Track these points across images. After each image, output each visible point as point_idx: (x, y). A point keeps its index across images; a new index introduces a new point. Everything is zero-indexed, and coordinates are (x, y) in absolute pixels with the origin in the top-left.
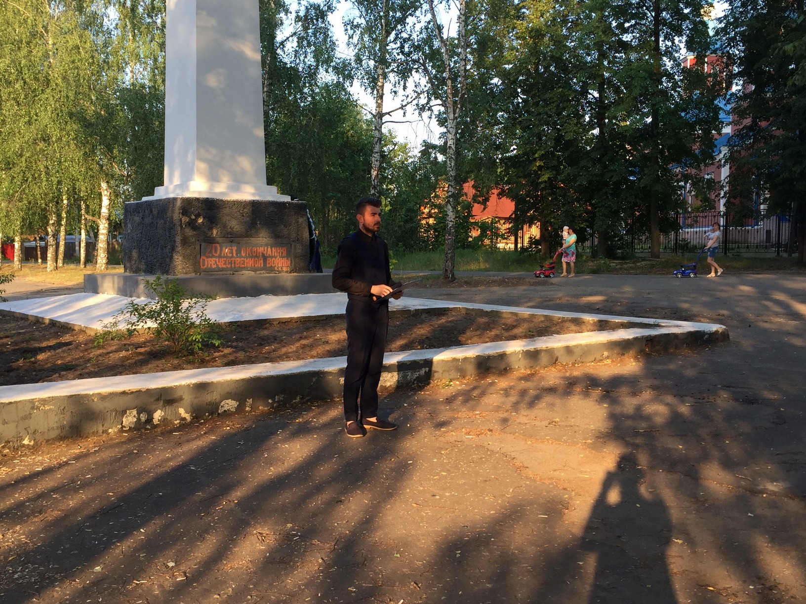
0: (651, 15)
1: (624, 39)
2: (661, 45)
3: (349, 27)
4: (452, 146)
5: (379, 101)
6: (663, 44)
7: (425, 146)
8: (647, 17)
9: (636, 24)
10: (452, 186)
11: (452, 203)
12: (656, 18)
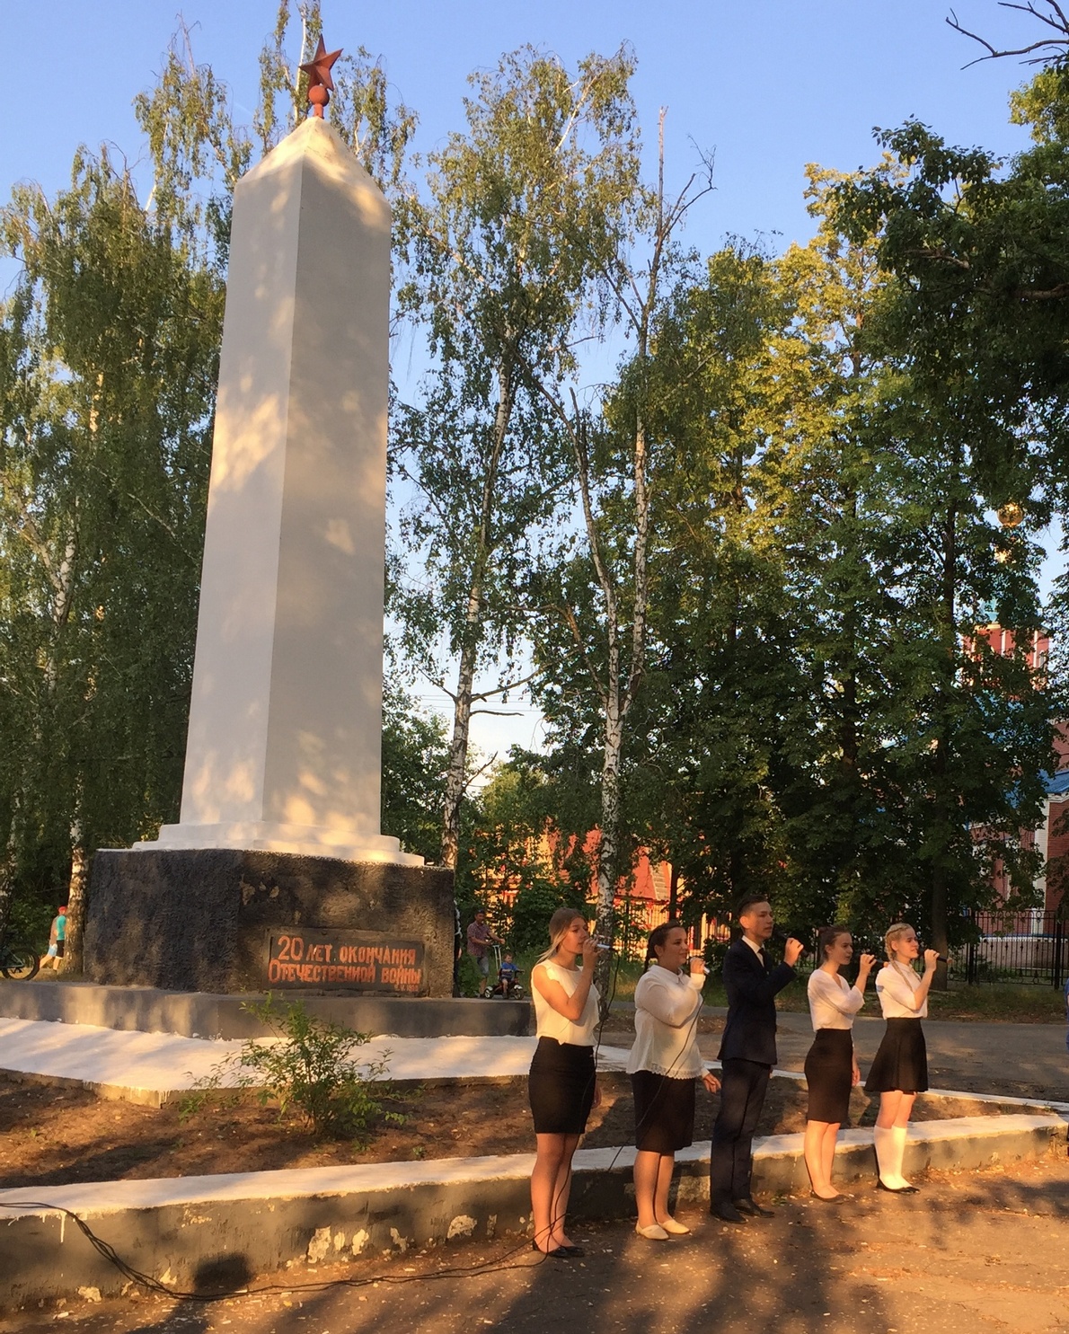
0: (939, 557)
1: (892, 595)
2: (955, 611)
3: (411, 530)
4: (614, 768)
5: (466, 673)
6: (960, 611)
7: (516, 755)
8: (933, 561)
9: (914, 571)
10: (609, 842)
11: (608, 873)
12: (949, 564)
